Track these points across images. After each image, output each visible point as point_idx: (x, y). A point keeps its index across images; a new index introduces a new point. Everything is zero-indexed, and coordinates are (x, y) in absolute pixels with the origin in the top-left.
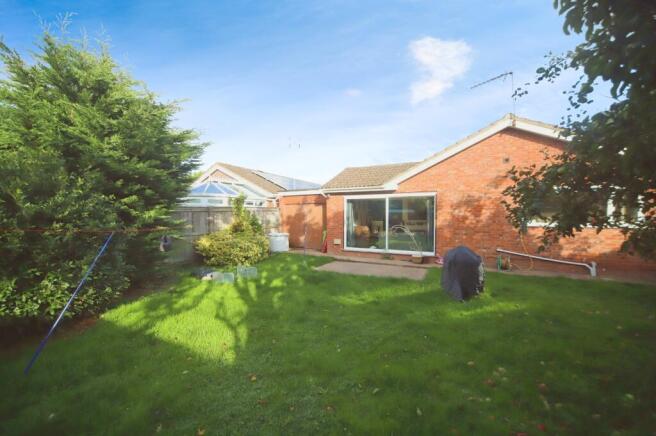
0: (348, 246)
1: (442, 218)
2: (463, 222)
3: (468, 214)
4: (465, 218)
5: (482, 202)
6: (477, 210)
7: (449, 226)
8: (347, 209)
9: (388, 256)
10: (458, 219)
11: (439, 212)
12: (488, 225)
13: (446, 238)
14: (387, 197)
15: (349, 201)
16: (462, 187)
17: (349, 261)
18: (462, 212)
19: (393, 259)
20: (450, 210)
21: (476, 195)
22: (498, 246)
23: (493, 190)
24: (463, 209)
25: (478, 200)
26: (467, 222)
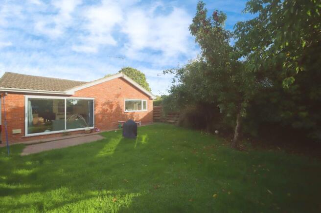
0: (28, 133)
1: (97, 110)
2: (106, 112)
3: (108, 108)
4: (107, 110)
5: (113, 103)
6: (111, 107)
7: (101, 114)
8: (27, 105)
9: (67, 134)
10: (104, 111)
11: (96, 107)
12: (115, 112)
13: (99, 119)
14: (65, 98)
15: (29, 99)
16: (106, 97)
17: (41, 142)
18: (106, 107)
19: (71, 135)
20: (101, 106)
21: (111, 100)
22: (118, 120)
23: (116, 99)
24: (106, 106)
25: (111, 103)
26: (108, 111)
